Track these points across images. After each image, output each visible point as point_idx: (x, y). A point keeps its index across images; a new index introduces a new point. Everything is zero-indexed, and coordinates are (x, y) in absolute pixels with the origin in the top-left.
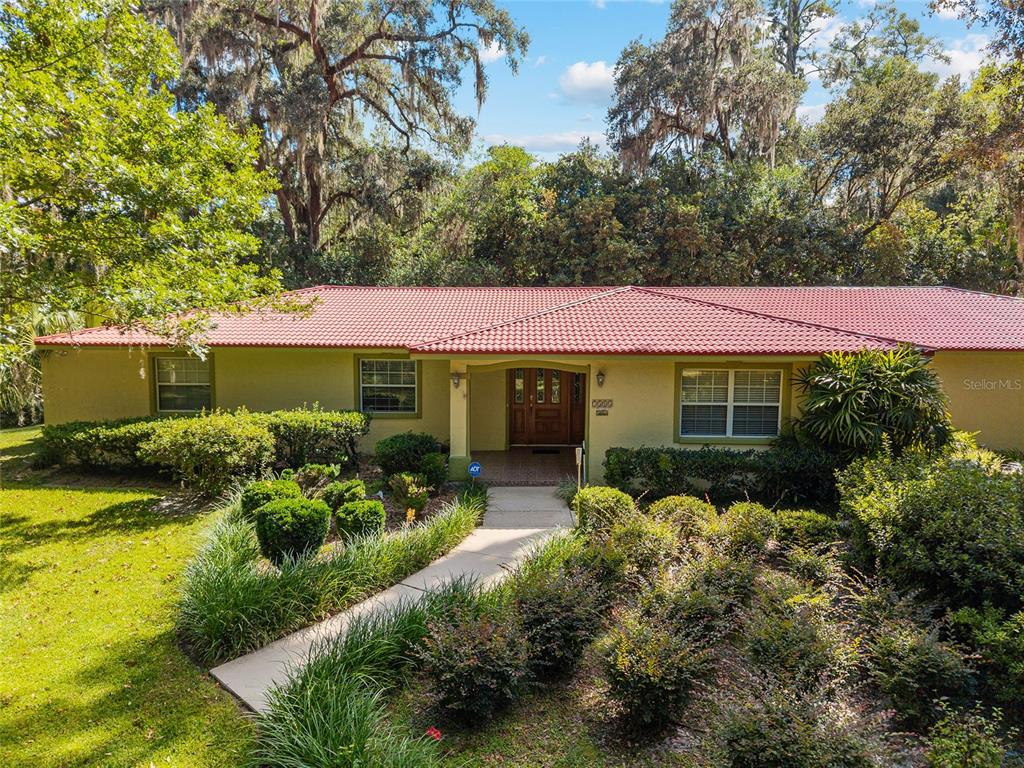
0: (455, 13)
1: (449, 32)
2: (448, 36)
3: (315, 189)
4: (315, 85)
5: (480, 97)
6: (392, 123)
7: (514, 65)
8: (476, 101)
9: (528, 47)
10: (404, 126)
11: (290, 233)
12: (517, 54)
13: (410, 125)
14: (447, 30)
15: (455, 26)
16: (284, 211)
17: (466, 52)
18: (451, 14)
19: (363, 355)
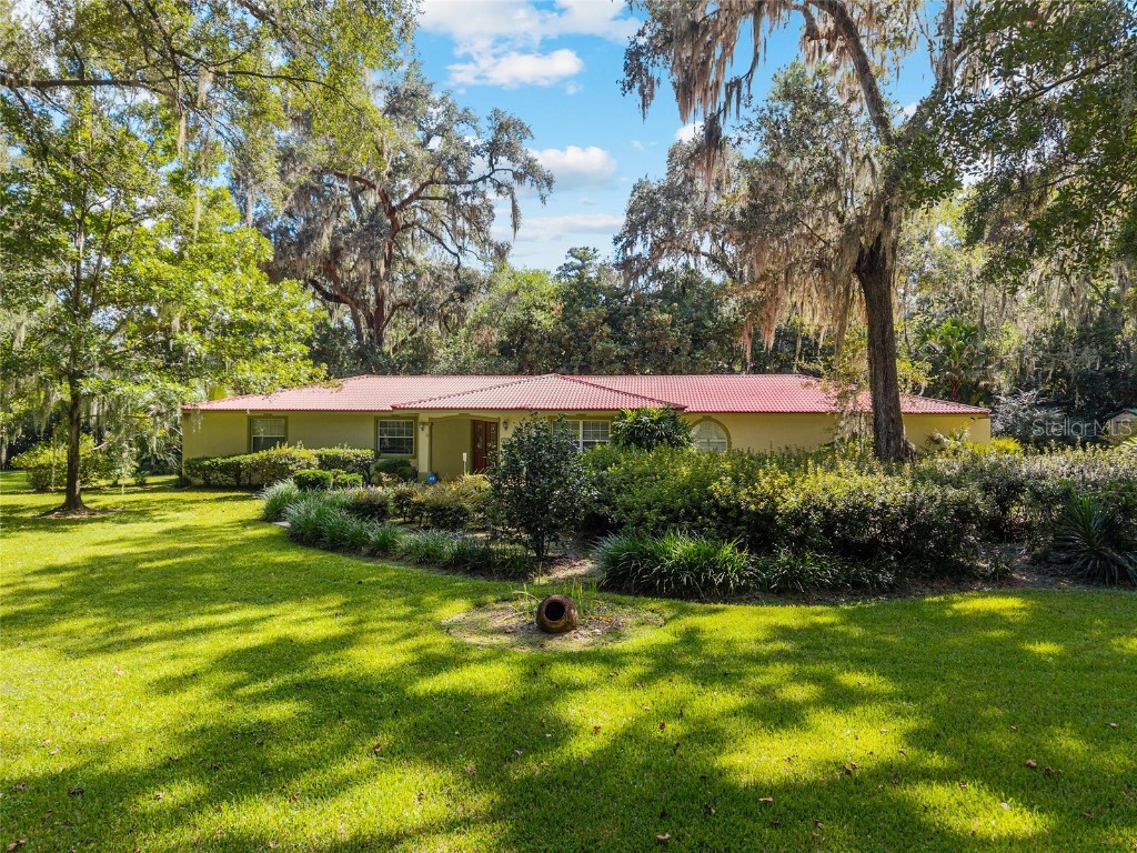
0: (494, 161)
1: (489, 176)
2: (488, 179)
3: (380, 301)
4: (379, 223)
5: (515, 226)
6: (445, 247)
7: (543, 199)
8: (512, 230)
9: (554, 186)
10: (455, 250)
11: (360, 337)
12: (545, 191)
13: (460, 248)
14: (487, 174)
15: (494, 171)
16: (356, 319)
17: (505, 189)
18: (491, 162)
19: (382, 418)
